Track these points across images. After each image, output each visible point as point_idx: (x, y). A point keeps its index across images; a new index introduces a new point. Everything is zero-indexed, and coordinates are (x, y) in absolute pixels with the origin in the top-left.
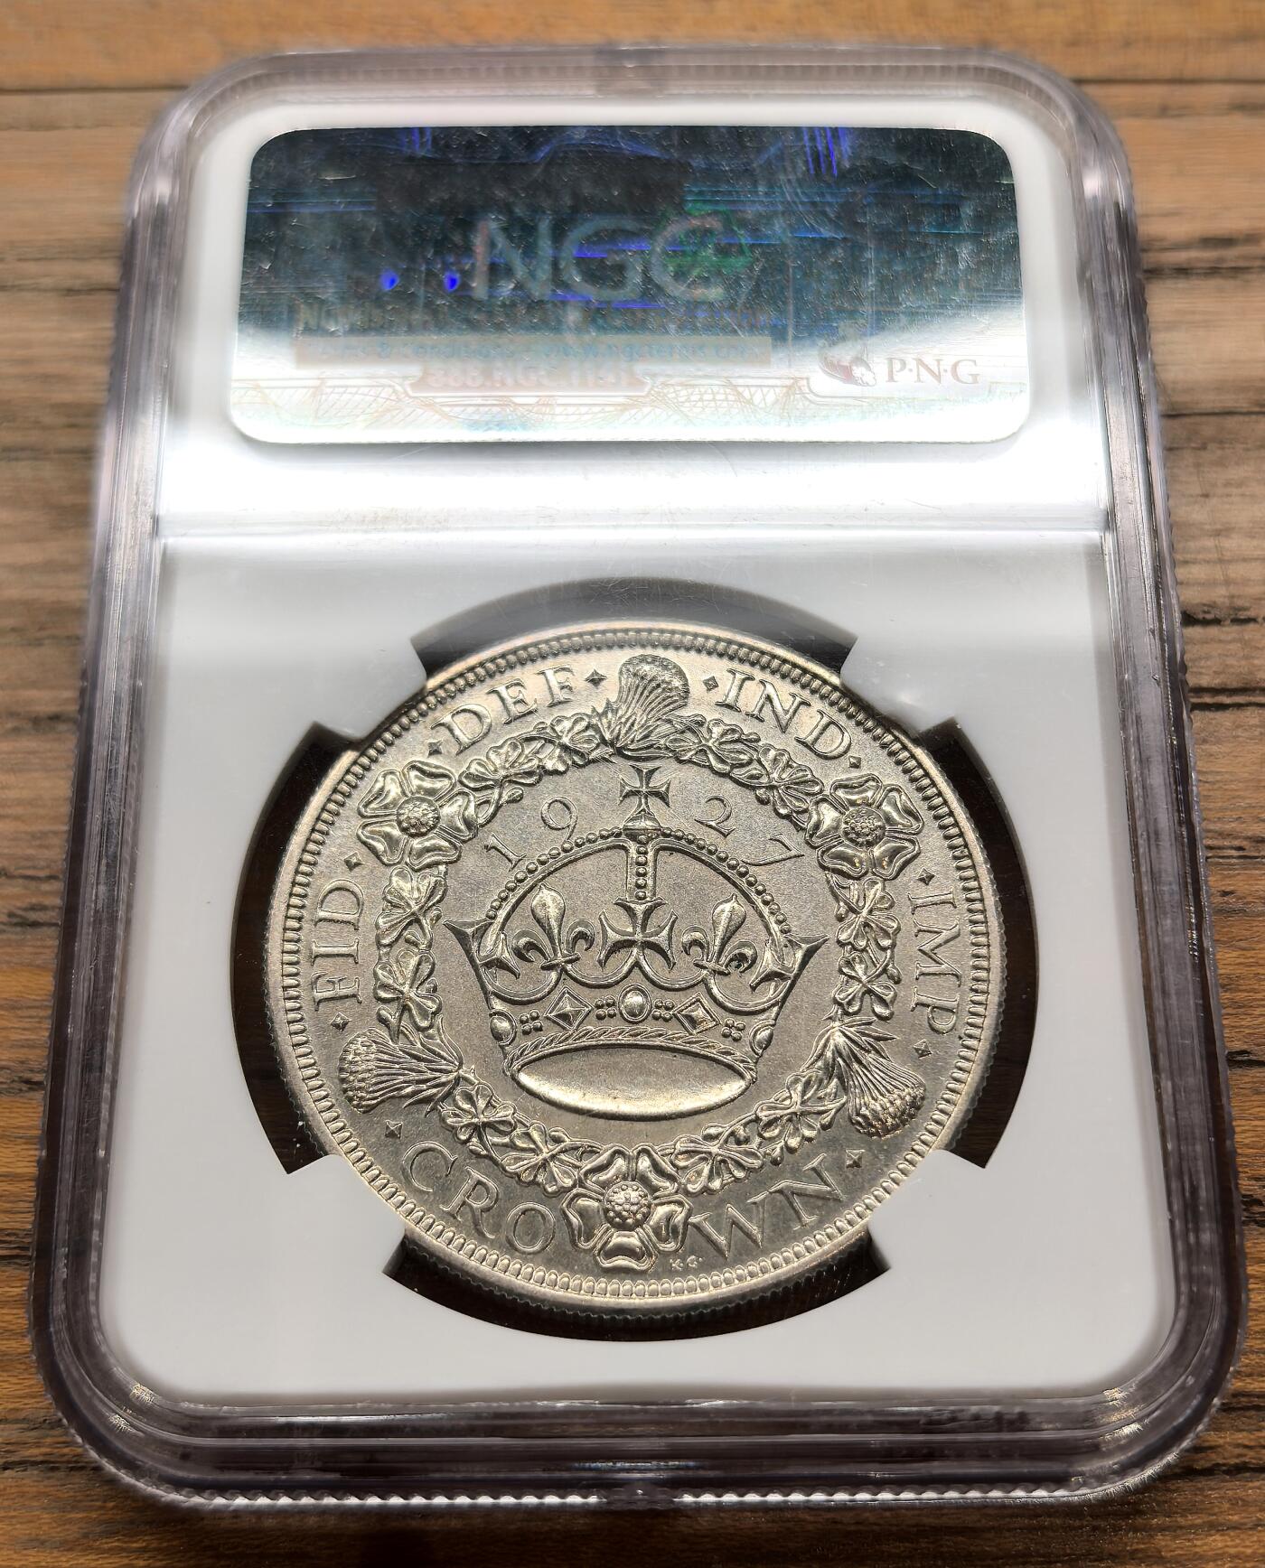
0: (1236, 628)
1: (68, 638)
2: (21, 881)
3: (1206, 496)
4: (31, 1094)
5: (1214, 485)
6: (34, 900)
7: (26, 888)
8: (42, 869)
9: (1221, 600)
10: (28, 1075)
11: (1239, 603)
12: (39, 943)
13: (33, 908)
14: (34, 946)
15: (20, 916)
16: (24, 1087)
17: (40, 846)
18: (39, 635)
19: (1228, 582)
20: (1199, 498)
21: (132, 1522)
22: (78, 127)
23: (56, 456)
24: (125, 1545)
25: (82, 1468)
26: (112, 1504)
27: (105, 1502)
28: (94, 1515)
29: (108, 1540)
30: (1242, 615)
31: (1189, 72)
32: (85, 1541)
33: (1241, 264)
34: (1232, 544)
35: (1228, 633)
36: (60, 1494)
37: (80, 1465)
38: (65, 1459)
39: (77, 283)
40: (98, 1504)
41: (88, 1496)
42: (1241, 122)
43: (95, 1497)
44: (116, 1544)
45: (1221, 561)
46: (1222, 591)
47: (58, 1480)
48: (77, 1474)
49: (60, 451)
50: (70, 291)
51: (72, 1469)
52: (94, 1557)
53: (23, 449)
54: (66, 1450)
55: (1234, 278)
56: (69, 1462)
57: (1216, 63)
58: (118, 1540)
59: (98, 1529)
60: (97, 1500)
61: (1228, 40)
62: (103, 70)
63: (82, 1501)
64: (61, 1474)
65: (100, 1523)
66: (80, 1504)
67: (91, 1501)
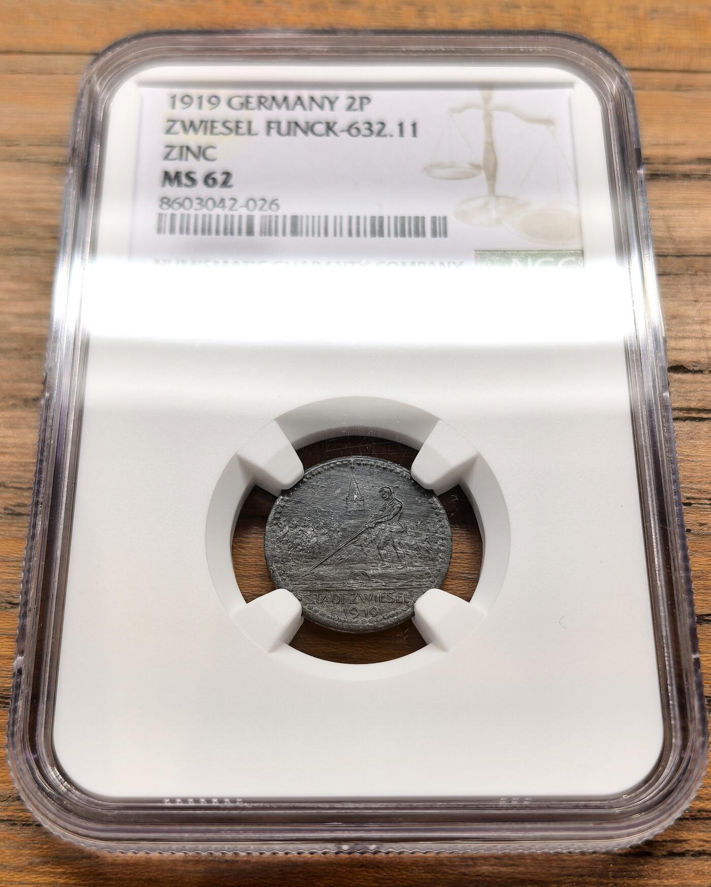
2: (12, 490)
3: (696, 301)
4: (12, 610)
5: (701, 295)
6: (19, 501)
7: (15, 494)
8: (25, 483)
9: (703, 359)
10: (11, 599)
12: (21, 525)
13: (19, 505)
14: (18, 527)
15: (11, 510)
16: (8, 606)
17: (24, 471)
19: (707, 350)
20: (692, 302)
21: (57, 857)
24: (52, 870)
25: (30, 825)
26: (45, 847)
27: (42, 844)
28: (35, 852)
29: (43, 867)
32: (30, 867)
35: (707, 378)
36: (17, 840)
37: (28, 823)
38: (20, 819)
40: (39, 845)
41: (33, 841)
43: (36, 842)
44: (48, 869)
45: (704, 338)
46: (704, 354)
47: (16, 830)
48: (27, 828)
51: (24, 825)
52: (35, 876)
53: (25, 250)
54: (21, 814)
56: (22, 821)
58: (49, 867)
59: (38, 860)
60: (38, 844)
63: (29, 844)
64: (18, 828)
65: (39, 856)
66: (28, 846)
67: (35, 844)
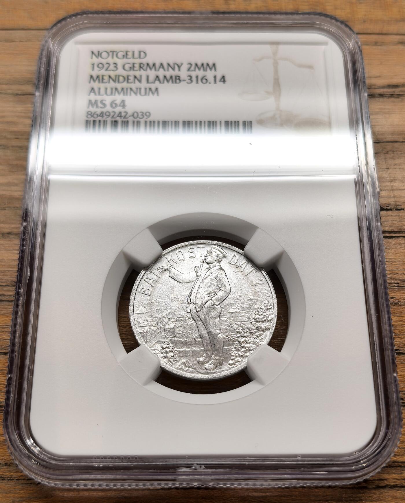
0: (397, 211)
1: (14, 207)
3: (388, 169)
5: (391, 165)
9: (392, 202)
11: (398, 203)
12: (2, 307)
17: (3, 275)
18: (4, 206)
19: (394, 197)
20: (386, 169)
21: (29, 498)
22: (21, 41)
23: (11, 148)
25: (13, 479)
26: (22, 492)
27: (20, 490)
28: (16, 495)
30: (399, 208)
31: (384, 31)
33: (401, 93)
34: (396, 184)
35: (394, 213)
36: (5, 488)
37: (12, 478)
38: (7, 476)
39: (19, 92)
40: (18, 491)
41: (14, 489)
42: (401, 47)
43: (17, 489)
45: (392, 190)
46: (393, 200)
47: (5, 483)
48: (11, 481)
49: (13, 147)
50: (17, 95)
51: (9, 480)
54: (7, 474)
55: (399, 98)
56: (8, 477)
57: (393, 28)
59: (18, 500)
60: (17, 490)
61: (397, 21)
62: (29, 23)
63: (12, 490)
64: (6, 481)
65: (18, 498)
66: (12, 491)
67: (16, 490)
